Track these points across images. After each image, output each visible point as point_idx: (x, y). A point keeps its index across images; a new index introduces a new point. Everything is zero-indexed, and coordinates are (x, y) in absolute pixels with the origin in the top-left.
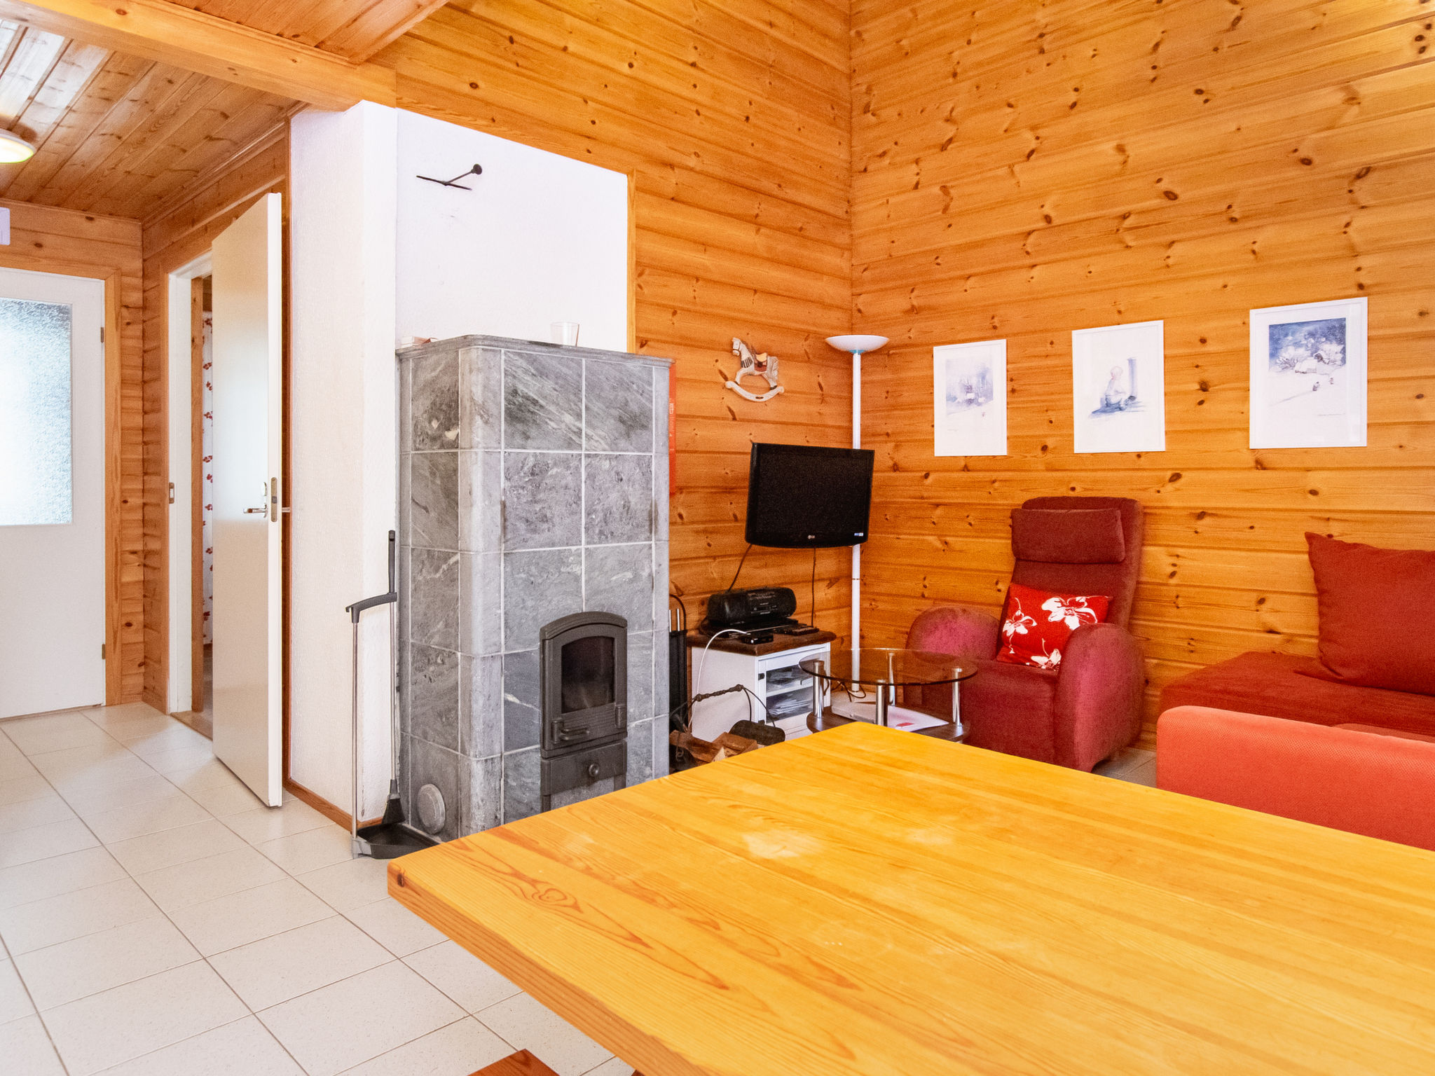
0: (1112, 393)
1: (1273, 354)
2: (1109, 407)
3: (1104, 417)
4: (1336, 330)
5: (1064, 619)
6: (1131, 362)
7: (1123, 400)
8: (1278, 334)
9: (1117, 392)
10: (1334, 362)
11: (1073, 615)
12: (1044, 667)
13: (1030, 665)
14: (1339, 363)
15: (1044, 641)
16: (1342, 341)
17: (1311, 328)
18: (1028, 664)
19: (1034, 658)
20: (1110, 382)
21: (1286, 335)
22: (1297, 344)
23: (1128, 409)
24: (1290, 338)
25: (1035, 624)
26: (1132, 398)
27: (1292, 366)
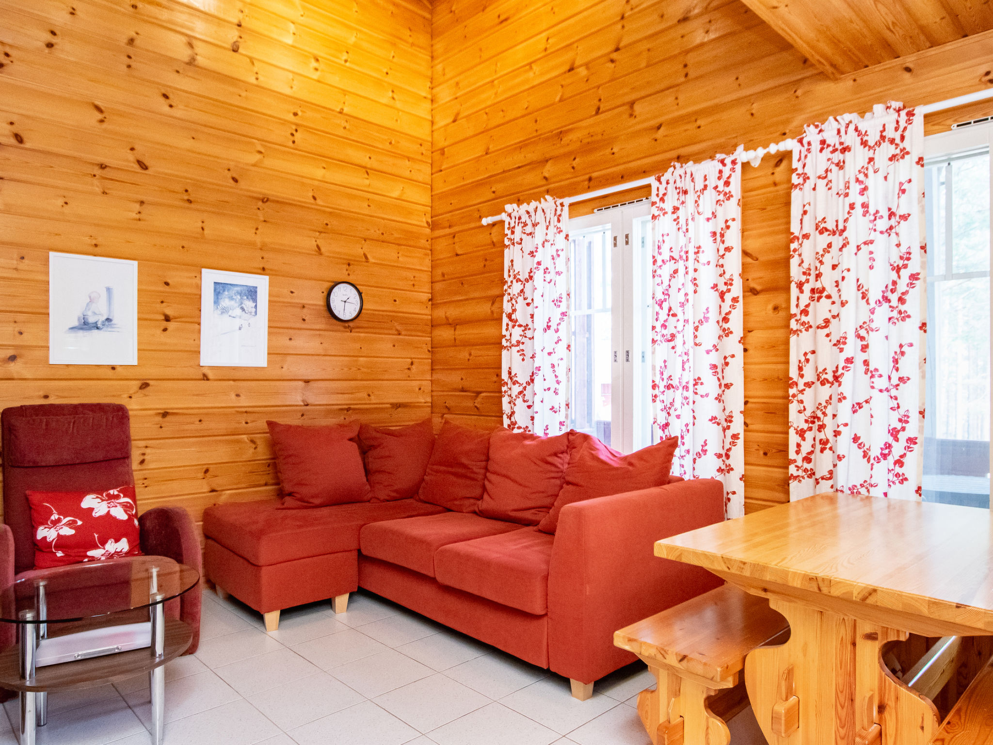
0: (89, 313)
1: (216, 302)
2: (86, 325)
3: (81, 333)
4: (252, 293)
5: (109, 511)
6: (109, 290)
7: (100, 321)
8: (220, 288)
9: (95, 313)
10: (251, 313)
11: (116, 506)
12: (103, 558)
13: (89, 561)
14: (253, 314)
15: (96, 536)
16: (255, 300)
17: (239, 289)
18: (86, 560)
19: (90, 553)
20: (88, 305)
21: (224, 291)
22: (231, 298)
23: (105, 329)
24: (226, 293)
25: (80, 523)
26: (108, 320)
27: (227, 312)
